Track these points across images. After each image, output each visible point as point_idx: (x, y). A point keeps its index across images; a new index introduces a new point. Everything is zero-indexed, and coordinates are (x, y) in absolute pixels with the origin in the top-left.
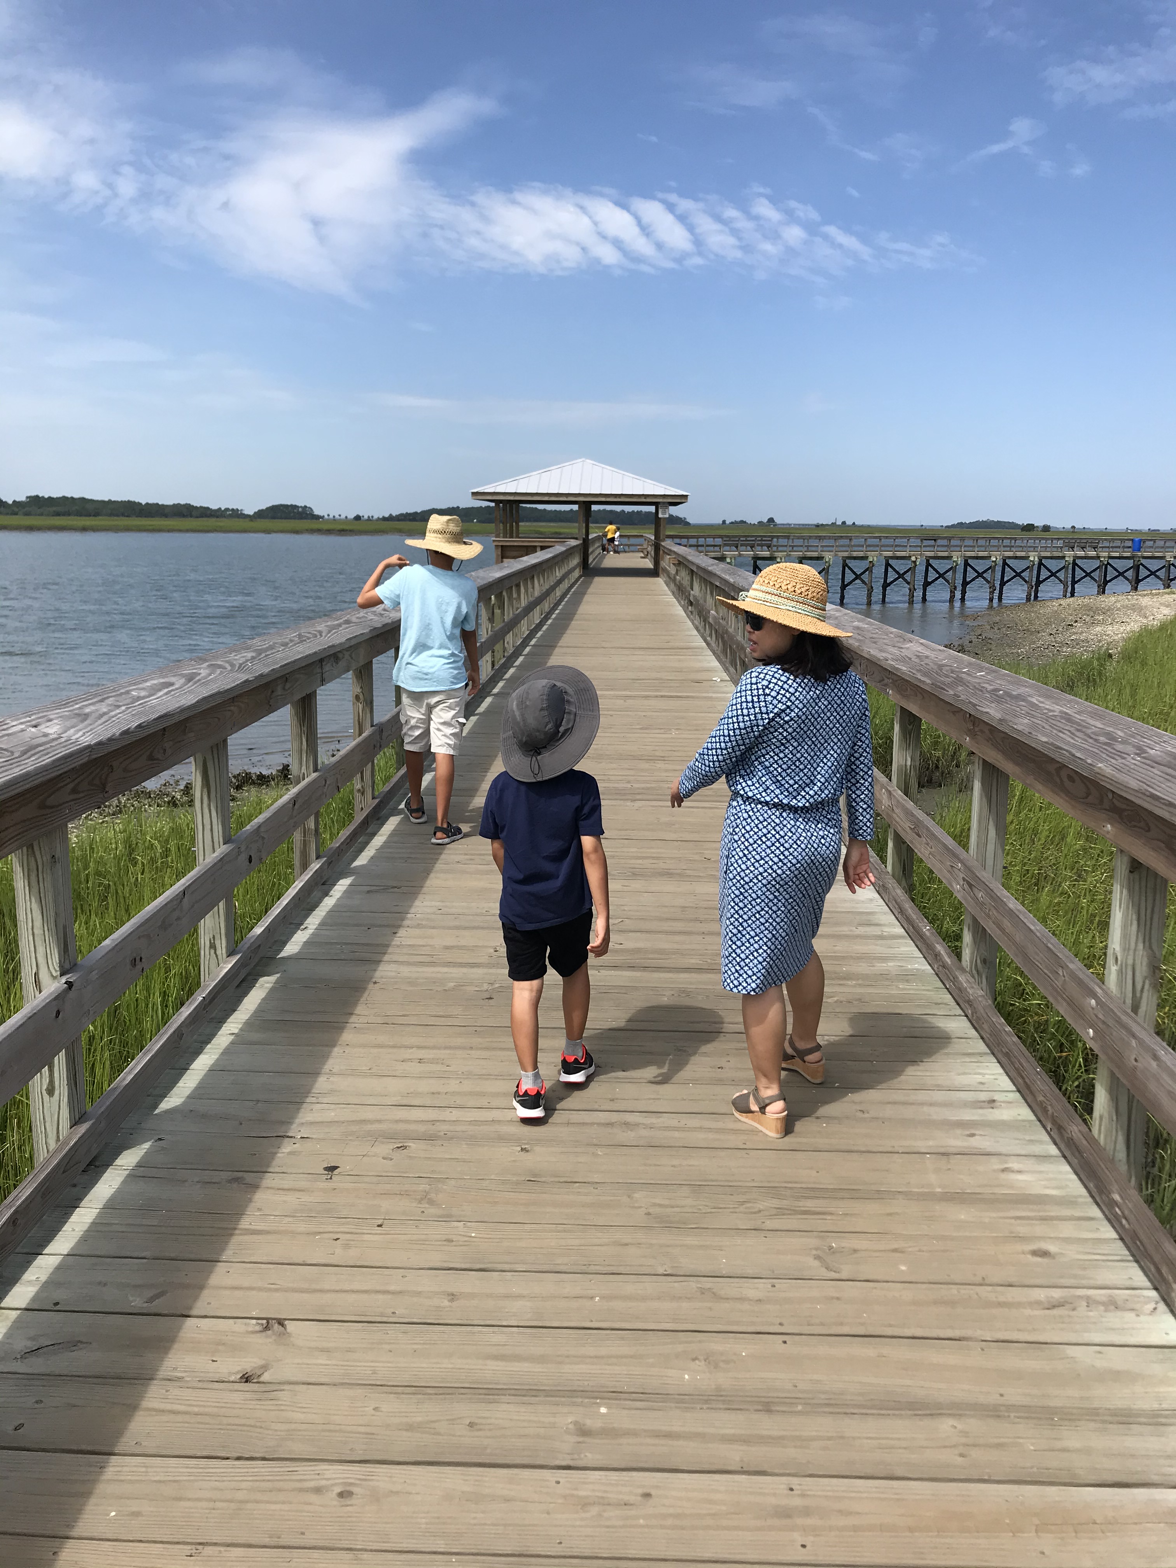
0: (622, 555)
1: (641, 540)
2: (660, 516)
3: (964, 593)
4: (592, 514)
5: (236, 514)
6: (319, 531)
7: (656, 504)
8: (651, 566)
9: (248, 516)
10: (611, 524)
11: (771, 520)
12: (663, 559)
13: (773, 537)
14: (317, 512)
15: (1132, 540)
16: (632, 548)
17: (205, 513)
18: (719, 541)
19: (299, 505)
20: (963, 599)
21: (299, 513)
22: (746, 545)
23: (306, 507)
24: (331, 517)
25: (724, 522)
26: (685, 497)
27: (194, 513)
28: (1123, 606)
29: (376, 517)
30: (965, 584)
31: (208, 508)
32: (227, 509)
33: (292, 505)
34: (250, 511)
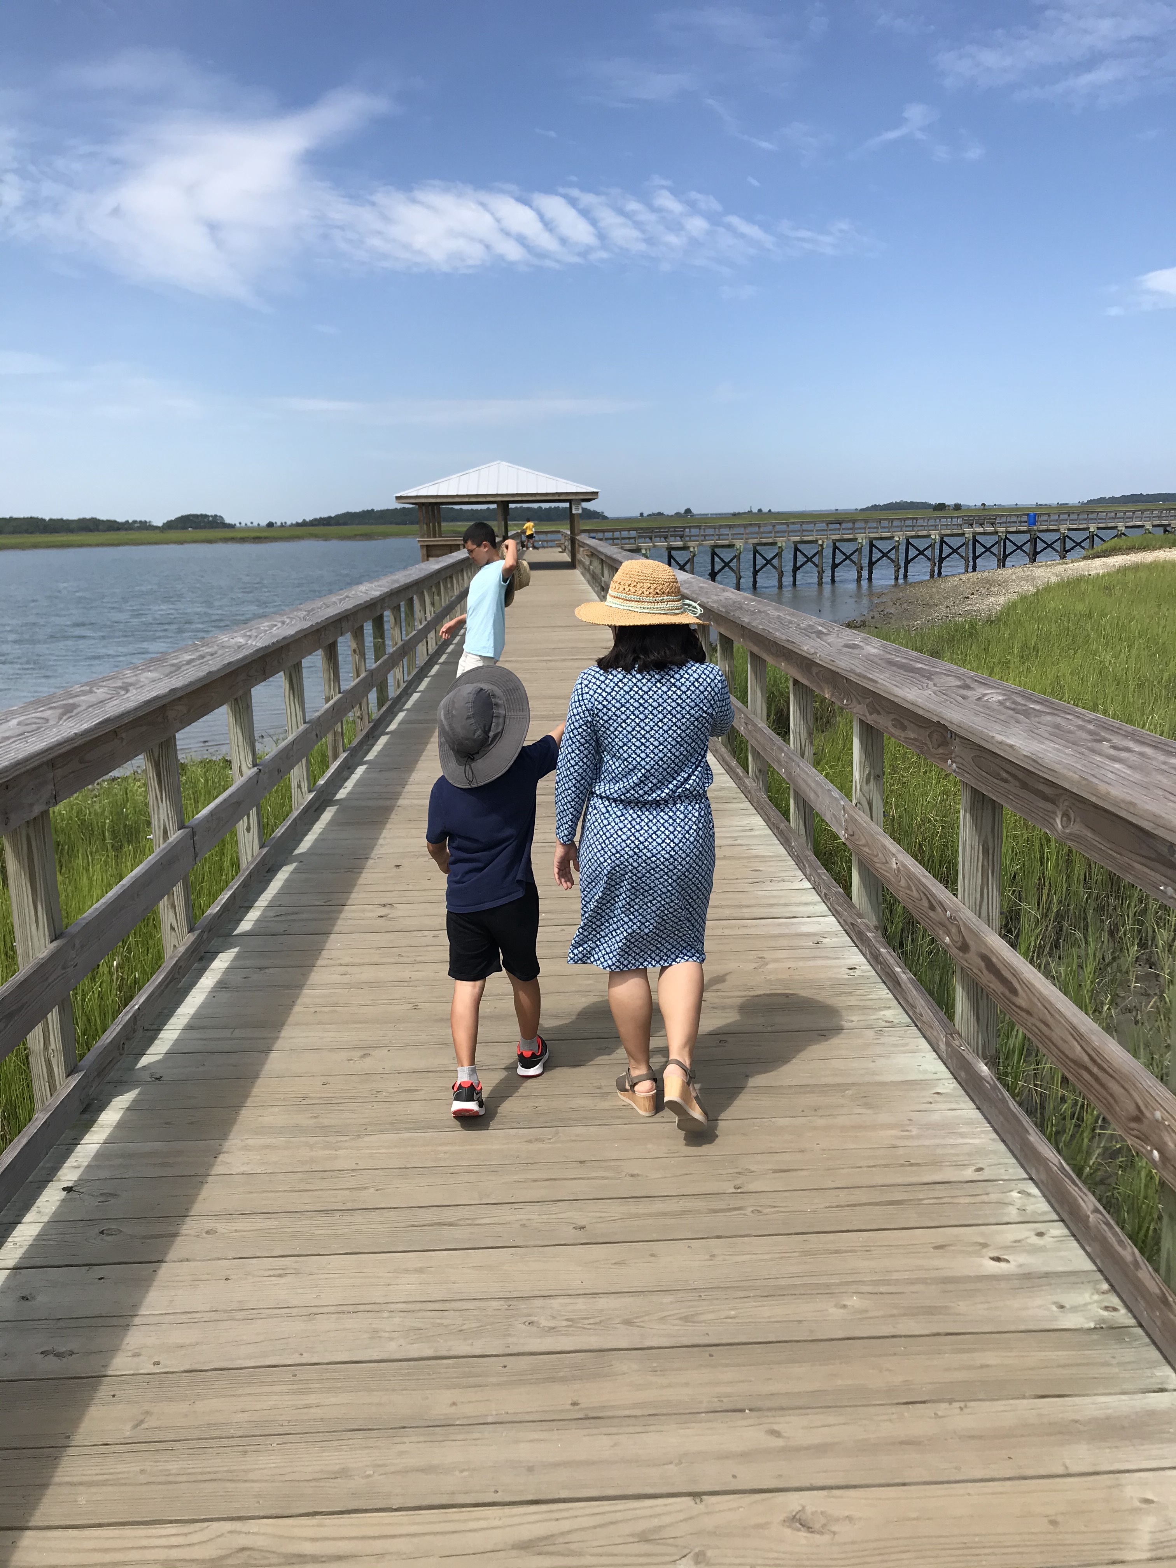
0: (540, 550)
1: (559, 536)
2: (574, 512)
3: (870, 573)
4: (510, 511)
5: (144, 526)
6: (233, 540)
7: (570, 501)
8: (569, 559)
9: (157, 528)
10: (528, 521)
11: (688, 511)
12: (579, 552)
13: (685, 528)
14: (228, 521)
15: (1028, 515)
16: (550, 544)
17: (112, 526)
18: (633, 533)
19: (209, 514)
20: (870, 579)
21: (209, 522)
22: (660, 537)
23: (216, 516)
24: (243, 524)
25: (642, 514)
26: (597, 493)
27: (101, 527)
28: (1018, 578)
29: (289, 523)
30: (871, 564)
31: (115, 522)
32: (135, 522)
33: (202, 515)
34: (158, 522)
